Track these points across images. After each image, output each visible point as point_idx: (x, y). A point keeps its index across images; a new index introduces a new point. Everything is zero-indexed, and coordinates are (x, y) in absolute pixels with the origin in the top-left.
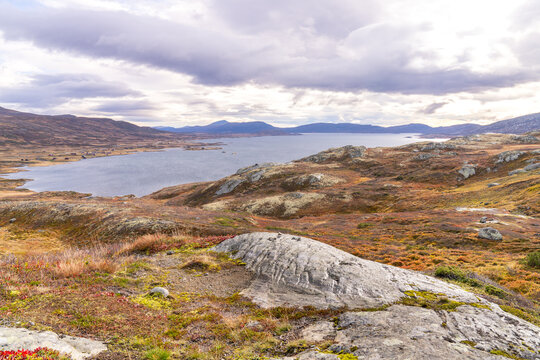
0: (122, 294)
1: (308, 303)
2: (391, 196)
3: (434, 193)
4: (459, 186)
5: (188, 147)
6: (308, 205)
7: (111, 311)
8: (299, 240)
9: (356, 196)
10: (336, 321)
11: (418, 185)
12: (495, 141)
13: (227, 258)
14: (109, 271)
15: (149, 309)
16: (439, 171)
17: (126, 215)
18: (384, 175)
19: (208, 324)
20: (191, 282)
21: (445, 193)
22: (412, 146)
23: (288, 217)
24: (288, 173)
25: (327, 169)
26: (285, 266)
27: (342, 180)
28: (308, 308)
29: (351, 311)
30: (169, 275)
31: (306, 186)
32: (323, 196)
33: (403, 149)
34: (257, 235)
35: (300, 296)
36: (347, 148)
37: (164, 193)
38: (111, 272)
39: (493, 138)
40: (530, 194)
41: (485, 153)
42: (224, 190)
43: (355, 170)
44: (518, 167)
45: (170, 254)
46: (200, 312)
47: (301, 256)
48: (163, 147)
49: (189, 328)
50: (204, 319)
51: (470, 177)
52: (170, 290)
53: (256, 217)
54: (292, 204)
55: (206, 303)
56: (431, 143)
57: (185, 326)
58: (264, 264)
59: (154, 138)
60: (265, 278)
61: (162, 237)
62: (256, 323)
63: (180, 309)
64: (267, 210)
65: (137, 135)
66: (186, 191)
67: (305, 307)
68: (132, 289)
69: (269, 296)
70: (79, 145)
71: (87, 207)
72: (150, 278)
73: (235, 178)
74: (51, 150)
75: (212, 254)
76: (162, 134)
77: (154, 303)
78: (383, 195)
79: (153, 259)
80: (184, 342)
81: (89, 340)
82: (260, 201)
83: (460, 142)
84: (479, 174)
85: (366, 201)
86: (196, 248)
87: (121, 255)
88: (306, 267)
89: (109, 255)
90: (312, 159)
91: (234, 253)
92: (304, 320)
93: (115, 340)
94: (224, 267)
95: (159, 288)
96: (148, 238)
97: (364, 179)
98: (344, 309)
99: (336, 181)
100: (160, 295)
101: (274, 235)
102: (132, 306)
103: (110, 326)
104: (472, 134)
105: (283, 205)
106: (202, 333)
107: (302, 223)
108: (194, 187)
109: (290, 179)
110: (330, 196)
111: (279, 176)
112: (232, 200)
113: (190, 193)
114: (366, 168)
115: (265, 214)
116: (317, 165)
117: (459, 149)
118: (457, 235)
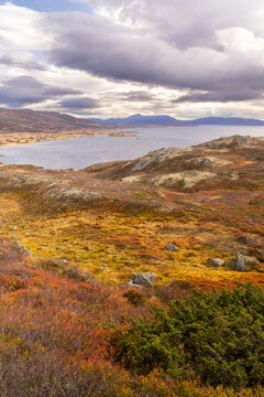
5: (112, 135)
6: (203, 181)
9: (241, 175)
17: (64, 186)
23: (189, 191)
24: (188, 156)
25: (219, 153)
27: (230, 162)
31: (201, 167)
32: (215, 174)
36: (235, 137)
37: (93, 168)
42: (138, 167)
43: (240, 154)
48: (94, 134)
53: (162, 189)
54: (190, 180)
59: (87, 127)
64: (171, 184)
65: (75, 124)
66: (110, 167)
73: (147, 158)
74: (16, 135)
76: (93, 124)
82: (165, 177)
85: (250, 180)
90: (207, 145)
97: (249, 163)
99: (226, 163)
105: (183, 181)
107: (200, 196)
108: (116, 164)
109: (189, 161)
110: (220, 174)
111: (180, 158)
112: (144, 175)
113: (113, 169)
114: (250, 153)
115: (168, 187)
116: (211, 151)
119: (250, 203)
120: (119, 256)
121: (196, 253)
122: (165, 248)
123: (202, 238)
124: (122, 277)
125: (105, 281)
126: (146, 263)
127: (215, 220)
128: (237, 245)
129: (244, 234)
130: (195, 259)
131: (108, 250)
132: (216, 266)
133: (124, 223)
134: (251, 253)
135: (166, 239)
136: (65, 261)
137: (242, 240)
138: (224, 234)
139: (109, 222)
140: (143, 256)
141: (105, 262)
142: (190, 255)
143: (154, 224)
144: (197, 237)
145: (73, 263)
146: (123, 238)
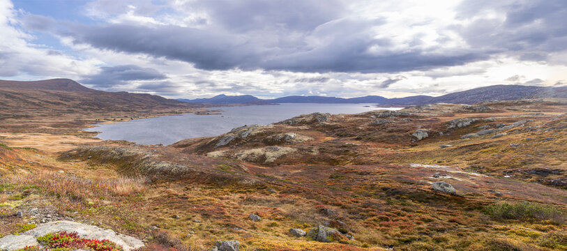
2: (352, 152)
3: (389, 151)
4: (412, 146)
5: (198, 113)
6: (284, 156)
9: (322, 150)
11: (375, 144)
12: (446, 110)
16: (394, 133)
17: (154, 160)
18: (346, 136)
21: (399, 151)
22: (370, 113)
23: (268, 165)
24: (269, 132)
25: (299, 130)
27: (311, 138)
31: (282, 142)
32: (295, 149)
33: (362, 116)
36: (315, 115)
37: (181, 143)
39: (445, 108)
40: (484, 155)
41: (437, 120)
42: (222, 143)
43: (320, 131)
44: (471, 132)
48: (181, 113)
51: (423, 139)
53: (245, 163)
54: (271, 155)
56: (387, 111)
59: (176, 106)
64: (253, 159)
65: (165, 104)
66: (195, 143)
70: (129, 111)
71: (133, 151)
73: (230, 135)
74: (113, 114)
76: (181, 104)
78: (345, 150)
82: (248, 152)
83: (413, 111)
84: (432, 137)
85: (330, 155)
90: (287, 122)
97: (329, 138)
99: (306, 139)
104: (424, 104)
105: (264, 155)
107: (282, 170)
108: (202, 140)
109: (270, 137)
110: (301, 150)
111: (261, 134)
112: (227, 150)
113: (198, 144)
114: (331, 129)
115: (251, 161)
116: (291, 127)
117: (413, 116)
118: (411, 186)
119: (331, 177)
120: (205, 225)
121: (278, 223)
122: (249, 218)
123: (284, 209)
124: (208, 244)
125: (192, 247)
126: (231, 231)
127: (297, 192)
128: (318, 217)
129: (325, 207)
130: (278, 229)
131: (195, 219)
132: (298, 236)
133: (210, 195)
134: (332, 225)
135: (249, 210)
136: (155, 228)
137: (324, 212)
138: (306, 205)
139: (196, 193)
140: (228, 225)
141: (192, 230)
142: (273, 225)
143: (238, 196)
144: (279, 209)
145: (163, 230)
146: (209, 208)
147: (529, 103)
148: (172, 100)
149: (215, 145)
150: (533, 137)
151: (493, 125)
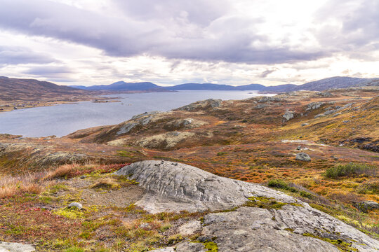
0: (46, 209)
1: (183, 209)
2: (239, 133)
3: (267, 131)
4: (283, 126)
5: (96, 101)
6: (183, 140)
7: (38, 222)
8: (176, 165)
9: (216, 133)
10: (202, 220)
11: (257, 125)
12: (306, 95)
13: (125, 179)
14: (36, 192)
15: (68, 219)
16: (271, 116)
17: (49, 150)
18: (234, 119)
19: (111, 227)
20: (99, 198)
21: (274, 130)
22: (253, 99)
23: (169, 149)
24: (169, 119)
25: (196, 115)
26: (167, 183)
27: (206, 123)
28: (183, 212)
29: (212, 213)
30: (83, 193)
31: (181, 127)
32: (193, 134)
33: (247, 101)
34: (146, 162)
35: (177, 204)
36: (210, 101)
37: (78, 134)
38: (37, 193)
40: (328, 130)
41: (300, 104)
42: (123, 131)
43: (215, 115)
44: (321, 113)
45: (83, 178)
46: (106, 219)
47: (177, 176)
48: (76, 101)
49: (98, 231)
50: (109, 224)
51: (290, 119)
52: (83, 204)
53: (146, 149)
54: (172, 140)
55: (110, 212)
56: (265, 97)
57: (94, 230)
58: (152, 182)
59: (70, 94)
60: (152, 192)
61: (77, 166)
62: (147, 224)
63: (91, 218)
64: (154, 145)
65: (57, 92)
66: (94, 132)
67: (181, 212)
68: (54, 204)
69: (156, 205)
70: (11, 99)
71: (19, 145)
72: (68, 196)
73: (131, 122)
75: (114, 177)
76: (76, 91)
77: (72, 214)
78: (234, 133)
79: (70, 182)
80: (94, 241)
81: (20, 244)
82: (149, 139)
83: (283, 96)
84: (296, 118)
85: (223, 137)
86: (103, 173)
87: (45, 180)
88: (181, 183)
89: (36, 181)
90: (185, 108)
91: (131, 176)
92: (180, 221)
93: (42, 243)
94: (123, 186)
95: (75, 203)
96: (66, 167)
97: (221, 122)
98: (207, 212)
99: (202, 123)
100: (75, 208)
101: (159, 162)
102: (55, 217)
103: (37, 233)
104: (291, 91)
105: (165, 141)
106: (108, 234)
107: (179, 153)
108: (101, 129)
109: (170, 123)
110: (198, 134)
111: (162, 121)
112: (129, 138)
113: (98, 133)
114: (223, 114)
115: (153, 148)
116: (189, 113)
117: (283, 101)
118: (282, 158)
147: (354, 90)
148: (65, 86)
149: (115, 134)
150: (356, 115)
151: (334, 107)
